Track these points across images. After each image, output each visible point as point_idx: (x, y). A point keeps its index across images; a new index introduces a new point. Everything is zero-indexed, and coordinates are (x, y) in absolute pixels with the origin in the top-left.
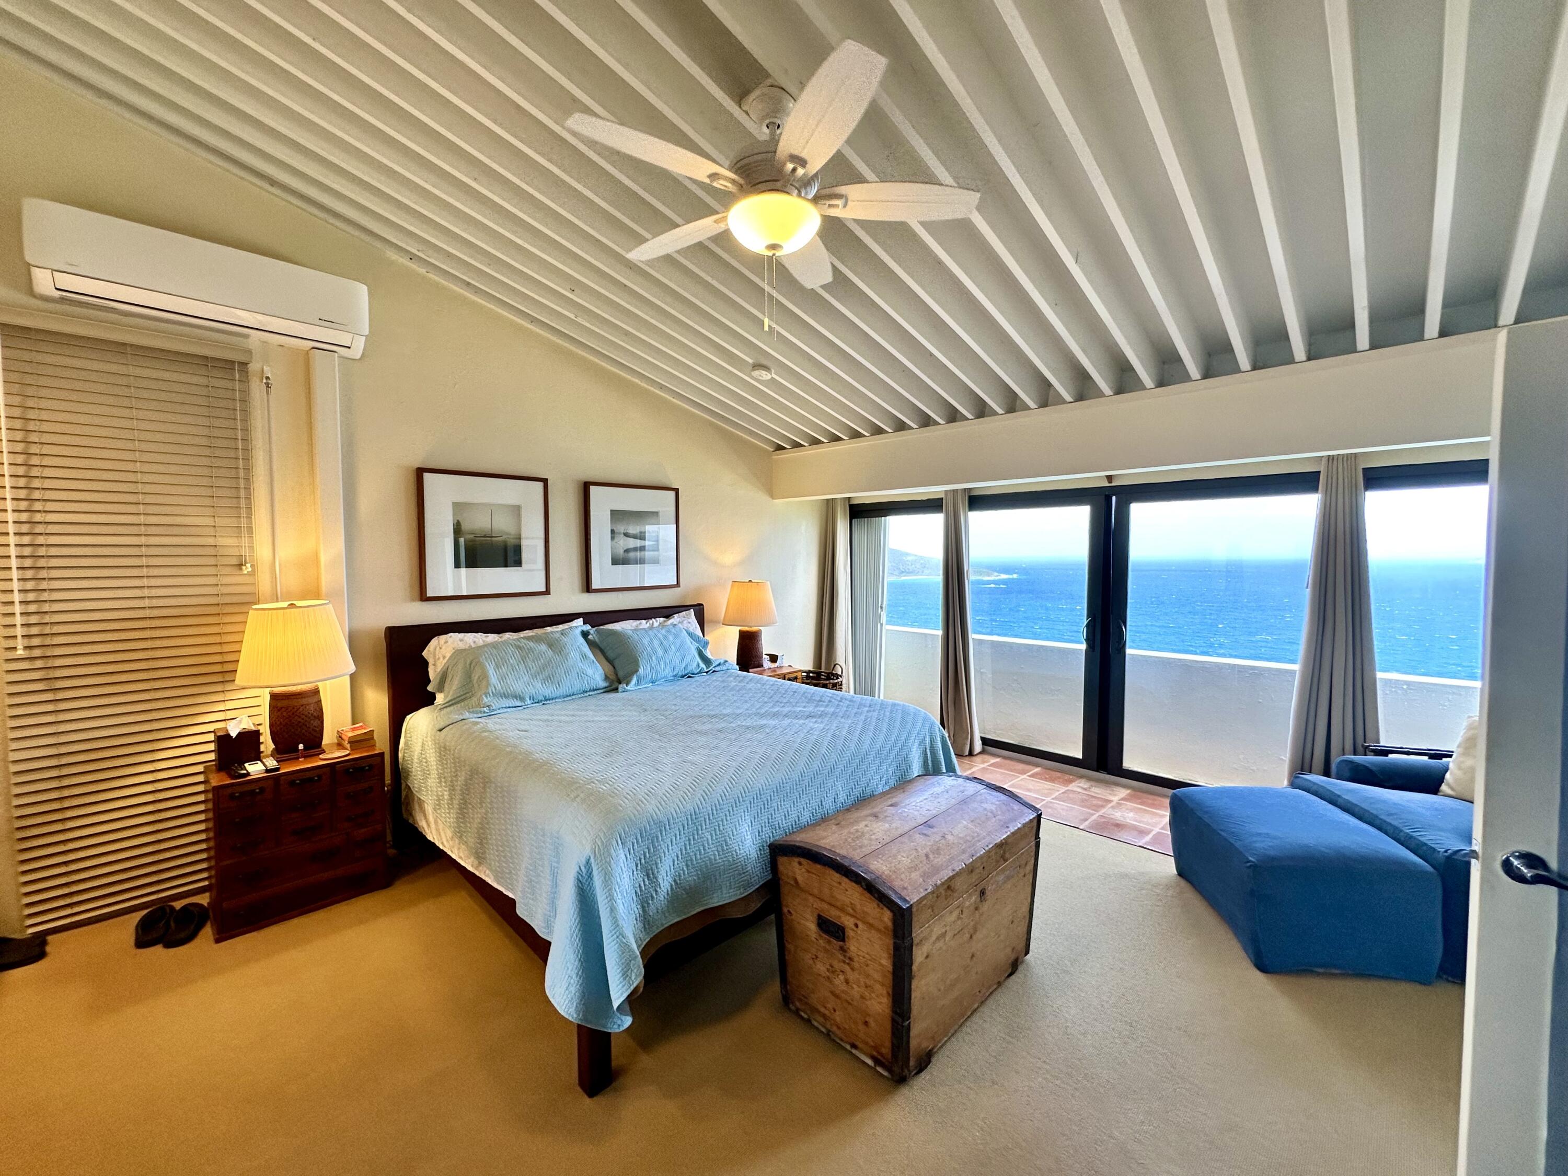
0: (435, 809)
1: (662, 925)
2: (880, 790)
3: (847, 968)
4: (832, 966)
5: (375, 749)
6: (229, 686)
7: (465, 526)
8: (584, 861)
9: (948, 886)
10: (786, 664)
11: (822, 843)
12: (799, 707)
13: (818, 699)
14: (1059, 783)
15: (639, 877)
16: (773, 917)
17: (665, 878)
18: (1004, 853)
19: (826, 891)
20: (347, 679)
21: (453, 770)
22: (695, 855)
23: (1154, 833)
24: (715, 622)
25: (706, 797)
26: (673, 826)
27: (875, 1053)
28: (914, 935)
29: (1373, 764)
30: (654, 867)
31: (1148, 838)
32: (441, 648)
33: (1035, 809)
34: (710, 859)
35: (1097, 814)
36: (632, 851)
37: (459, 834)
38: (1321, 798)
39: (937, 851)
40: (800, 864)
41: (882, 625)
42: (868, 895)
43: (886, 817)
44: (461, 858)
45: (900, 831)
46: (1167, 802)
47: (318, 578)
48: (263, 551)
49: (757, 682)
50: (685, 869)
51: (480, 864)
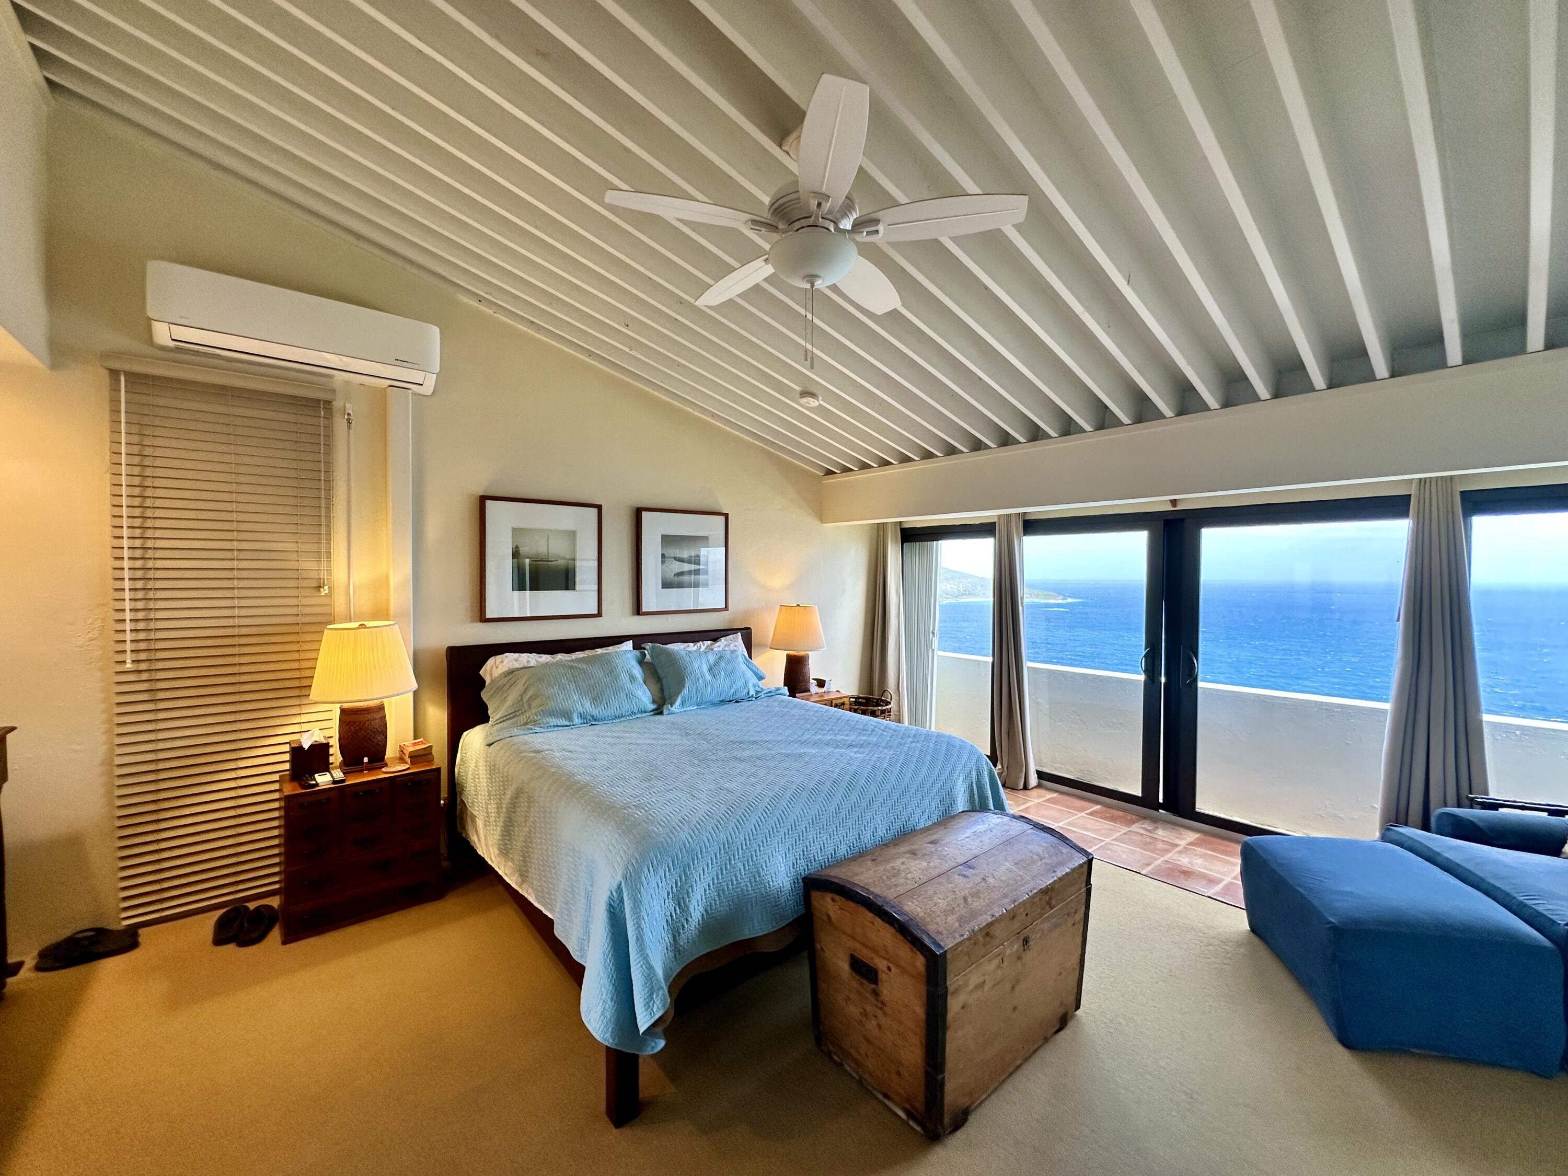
0: (485, 825)
1: (693, 955)
2: (921, 825)
3: (879, 1013)
4: (864, 1009)
5: (433, 765)
6: (304, 701)
7: (524, 550)
8: (615, 885)
9: (987, 932)
10: (833, 689)
11: (856, 880)
12: (842, 735)
13: (861, 727)
14: (1121, 823)
15: (671, 905)
16: (805, 953)
17: (696, 907)
18: (1051, 899)
19: (859, 930)
20: (411, 695)
21: (502, 788)
22: (727, 885)
23: (1224, 883)
24: (762, 646)
25: (740, 827)
26: (705, 855)
27: (908, 1106)
28: (948, 983)
29: (1480, 818)
30: (686, 896)
31: (1218, 888)
32: (497, 668)
33: (1086, 853)
34: (742, 890)
35: (1162, 859)
36: (664, 879)
37: (505, 851)
38: (1417, 855)
39: (976, 895)
40: (833, 900)
41: (933, 650)
42: (901, 938)
43: (925, 855)
44: (506, 874)
45: (938, 871)
46: (1238, 848)
47: (388, 600)
48: (339, 573)
49: (801, 708)
50: (717, 899)
51: (523, 881)
